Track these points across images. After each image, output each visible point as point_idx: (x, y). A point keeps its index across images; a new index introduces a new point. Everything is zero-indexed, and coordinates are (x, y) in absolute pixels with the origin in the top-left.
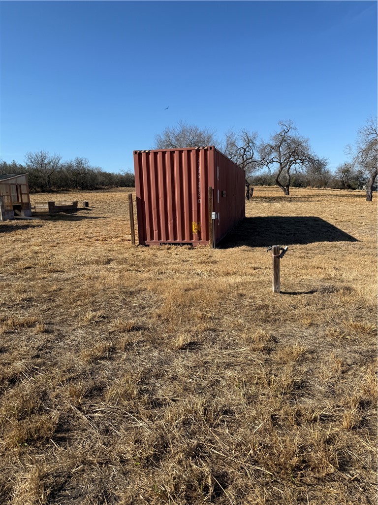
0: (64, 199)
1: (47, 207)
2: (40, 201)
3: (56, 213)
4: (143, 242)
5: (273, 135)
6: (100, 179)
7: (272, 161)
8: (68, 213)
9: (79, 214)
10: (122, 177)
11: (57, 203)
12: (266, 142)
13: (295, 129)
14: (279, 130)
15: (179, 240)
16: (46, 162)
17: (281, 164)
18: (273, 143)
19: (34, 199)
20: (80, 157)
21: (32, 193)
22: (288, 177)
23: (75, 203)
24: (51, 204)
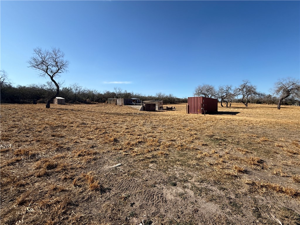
0: (169, 106)
1: (166, 108)
2: (165, 106)
3: (168, 109)
4: (188, 113)
5: (240, 85)
6: (176, 100)
7: (239, 94)
8: (171, 109)
9: (173, 109)
10: (183, 100)
11: (168, 107)
12: (237, 88)
13: (250, 83)
14: (242, 83)
15: (195, 113)
16: (161, 95)
17: (243, 95)
18: (240, 88)
19: (164, 106)
20: (171, 94)
21: (163, 104)
22: (247, 100)
23: (172, 107)
24: (167, 107)
